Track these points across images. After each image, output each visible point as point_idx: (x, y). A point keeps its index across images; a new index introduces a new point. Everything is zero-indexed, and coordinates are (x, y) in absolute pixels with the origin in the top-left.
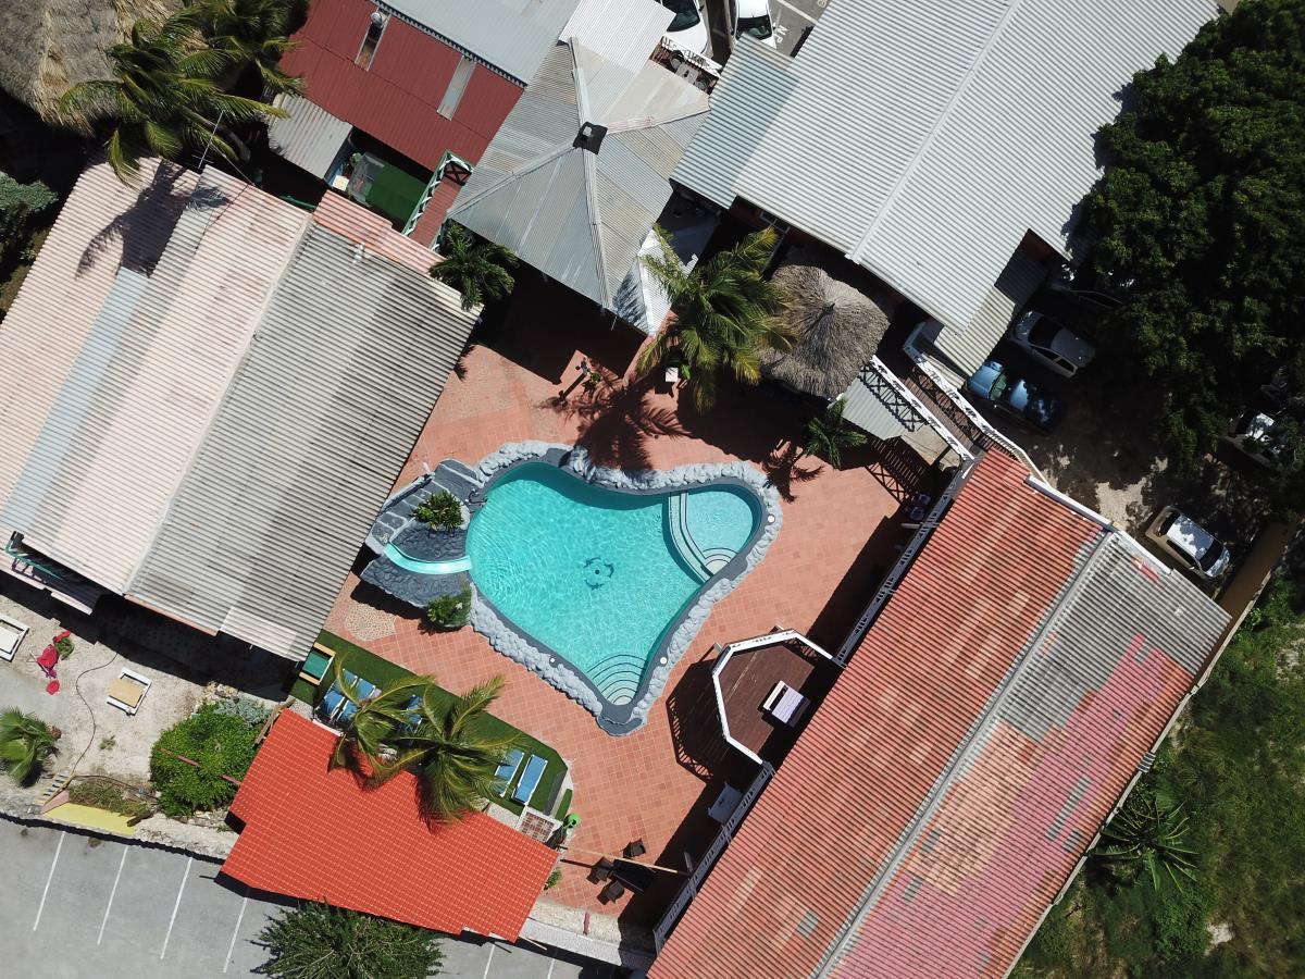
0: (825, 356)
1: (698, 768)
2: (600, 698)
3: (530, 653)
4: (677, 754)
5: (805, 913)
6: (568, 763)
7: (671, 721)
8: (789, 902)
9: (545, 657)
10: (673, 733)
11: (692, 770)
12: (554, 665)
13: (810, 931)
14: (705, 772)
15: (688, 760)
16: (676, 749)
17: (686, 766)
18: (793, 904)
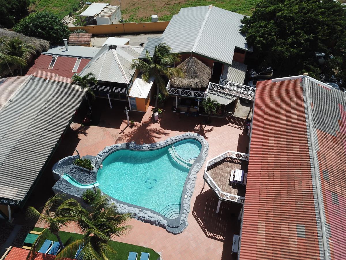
0: (196, 73)
1: (217, 237)
2: (164, 218)
3: (130, 209)
4: (206, 234)
5: (296, 227)
6: (159, 253)
7: (197, 220)
8: (285, 227)
9: (136, 209)
10: (200, 225)
11: (215, 239)
12: (141, 211)
13: (304, 233)
14: (221, 238)
15: (211, 235)
16: (204, 231)
17: (212, 237)
18: (288, 226)
